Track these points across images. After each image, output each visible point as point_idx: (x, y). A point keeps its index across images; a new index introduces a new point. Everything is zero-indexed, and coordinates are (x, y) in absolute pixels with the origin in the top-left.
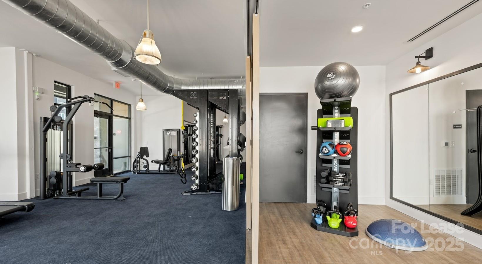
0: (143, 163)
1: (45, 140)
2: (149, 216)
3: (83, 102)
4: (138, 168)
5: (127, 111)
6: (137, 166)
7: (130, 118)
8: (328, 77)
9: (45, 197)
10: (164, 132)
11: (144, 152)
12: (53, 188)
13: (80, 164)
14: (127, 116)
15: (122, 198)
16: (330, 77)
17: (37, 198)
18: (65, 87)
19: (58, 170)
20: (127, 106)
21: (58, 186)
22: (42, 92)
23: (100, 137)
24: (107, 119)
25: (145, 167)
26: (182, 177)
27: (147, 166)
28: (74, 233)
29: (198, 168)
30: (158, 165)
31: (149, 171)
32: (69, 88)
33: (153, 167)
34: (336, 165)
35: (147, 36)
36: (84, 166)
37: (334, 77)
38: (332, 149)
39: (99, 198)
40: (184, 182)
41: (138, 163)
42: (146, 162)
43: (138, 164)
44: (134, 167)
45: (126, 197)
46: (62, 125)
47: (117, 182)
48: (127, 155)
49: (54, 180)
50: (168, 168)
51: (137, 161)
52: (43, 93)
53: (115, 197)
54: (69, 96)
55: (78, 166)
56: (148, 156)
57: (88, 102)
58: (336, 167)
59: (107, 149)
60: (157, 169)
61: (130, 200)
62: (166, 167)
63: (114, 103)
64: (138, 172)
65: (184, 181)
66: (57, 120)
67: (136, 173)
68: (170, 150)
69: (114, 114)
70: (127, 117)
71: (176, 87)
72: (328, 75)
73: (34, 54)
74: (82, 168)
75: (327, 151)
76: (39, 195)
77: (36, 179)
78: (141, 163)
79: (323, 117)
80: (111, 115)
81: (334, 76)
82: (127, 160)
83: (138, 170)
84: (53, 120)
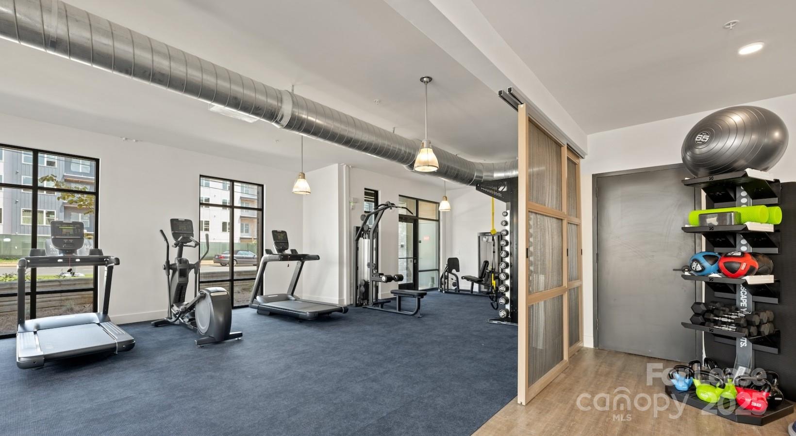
0: (452, 279)
1: (357, 249)
2: (439, 335)
3: (386, 208)
4: (446, 285)
5: (435, 211)
6: (445, 282)
7: (438, 221)
8: (697, 141)
9: (357, 305)
10: (479, 237)
11: (453, 264)
12: (362, 297)
13: (382, 274)
14: (435, 217)
15: (418, 315)
16: (699, 140)
17: (351, 305)
18: (373, 192)
19: (366, 280)
20: (435, 205)
21: (365, 295)
22: (356, 201)
23: (407, 245)
24: (412, 224)
25: (454, 285)
26: (492, 300)
27: (456, 284)
28: (373, 336)
29: (508, 287)
30: (470, 283)
31: (459, 291)
32: (376, 192)
33: (465, 285)
34: (746, 297)
35: (425, 146)
36: (386, 276)
37: (707, 139)
38: (712, 265)
39: (398, 312)
40: (496, 307)
41: (445, 279)
42: (455, 278)
43: (446, 281)
44: (441, 284)
45: (424, 315)
46: (369, 233)
47: (414, 296)
48: (435, 268)
49: (363, 289)
50: (485, 288)
51: (445, 276)
52: (356, 203)
53: (412, 313)
54: (376, 202)
55: (381, 276)
56: (458, 270)
57: (389, 209)
58: (746, 300)
59: (412, 259)
60: (469, 288)
61: (426, 318)
62: (483, 286)
63: (420, 202)
64: (446, 290)
65: (495, 305)
66: (365, 229)
67: (444, 292)
68: (486, 263)
69: (419, 216)
70: (435, 219)
71: (486, 176)
72: (697, 137)
73: (350, 166)
74: (384, 278)
75: (699, 268)
76: (352, 303)
77: (350, 287)
78: (449, 279)
79: (715, 207)
80: (416, 218)
81: (707, 137)
82: (435, 274)
83: (446, 288)
84: (363, 229)
